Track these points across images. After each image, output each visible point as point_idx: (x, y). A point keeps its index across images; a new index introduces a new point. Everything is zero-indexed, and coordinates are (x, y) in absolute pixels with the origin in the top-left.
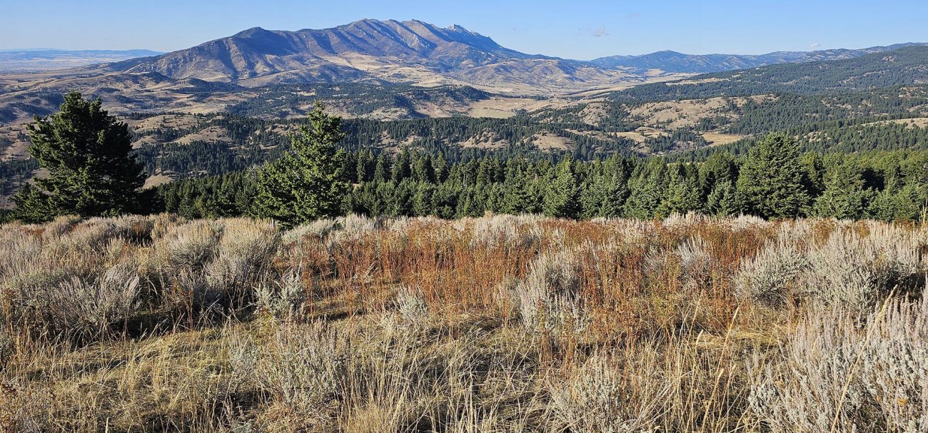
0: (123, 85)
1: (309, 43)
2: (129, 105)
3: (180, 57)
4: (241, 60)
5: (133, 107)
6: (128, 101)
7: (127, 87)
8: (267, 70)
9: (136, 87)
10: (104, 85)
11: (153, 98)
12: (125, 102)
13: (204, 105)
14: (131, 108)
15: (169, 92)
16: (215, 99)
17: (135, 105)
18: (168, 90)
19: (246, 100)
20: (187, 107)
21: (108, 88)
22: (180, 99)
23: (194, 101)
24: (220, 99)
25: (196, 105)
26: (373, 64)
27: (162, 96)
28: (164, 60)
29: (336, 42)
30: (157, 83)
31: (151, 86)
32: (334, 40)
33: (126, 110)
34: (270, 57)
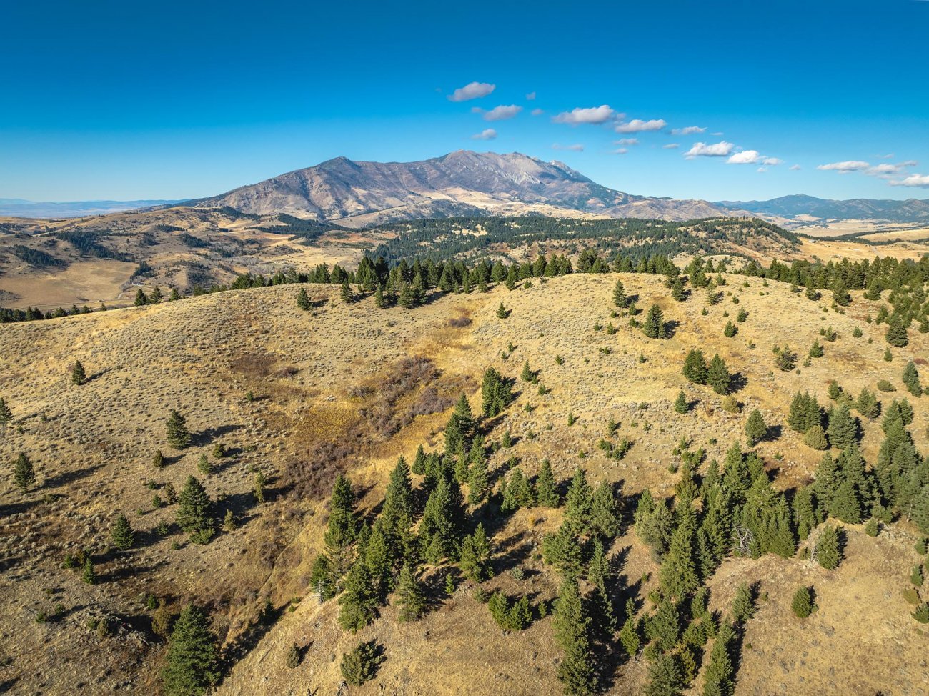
0: (187, 224)
1: (404, 176)
2: (202, 251)
3: (253, 192)
4: (327, 195)
5: (209, 254)
6: (200, 244)
7: (192, 227)
8: (361, 207)
9: (205, 225)
10: (160, 223)
11: (234, 240)
12: (195, 246)
13: (319, 250)
14: (206, 256)
15: (257, 231)
16: (333, 241)
17: (211, 250)
18: (256, 228)
19: (384, 243)
20: (294, 255)
21: (167, 226)
22: (276, 241)
23: (302, 244)
24: (342, 241)
25: (308, 251)
26: (487, 201)
27: (247, 237)
28: (233, 195)
29: (435, 175)
30: (233, 220)
31: (224, 223)
32: (433, 173)
33: (198, 258)
34: (360, 192)
